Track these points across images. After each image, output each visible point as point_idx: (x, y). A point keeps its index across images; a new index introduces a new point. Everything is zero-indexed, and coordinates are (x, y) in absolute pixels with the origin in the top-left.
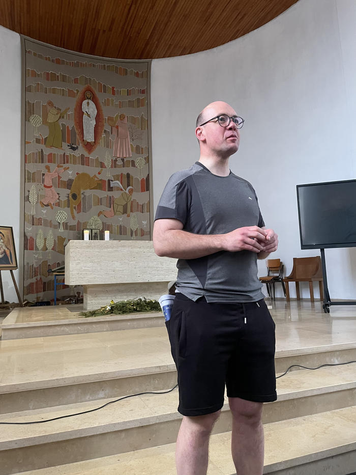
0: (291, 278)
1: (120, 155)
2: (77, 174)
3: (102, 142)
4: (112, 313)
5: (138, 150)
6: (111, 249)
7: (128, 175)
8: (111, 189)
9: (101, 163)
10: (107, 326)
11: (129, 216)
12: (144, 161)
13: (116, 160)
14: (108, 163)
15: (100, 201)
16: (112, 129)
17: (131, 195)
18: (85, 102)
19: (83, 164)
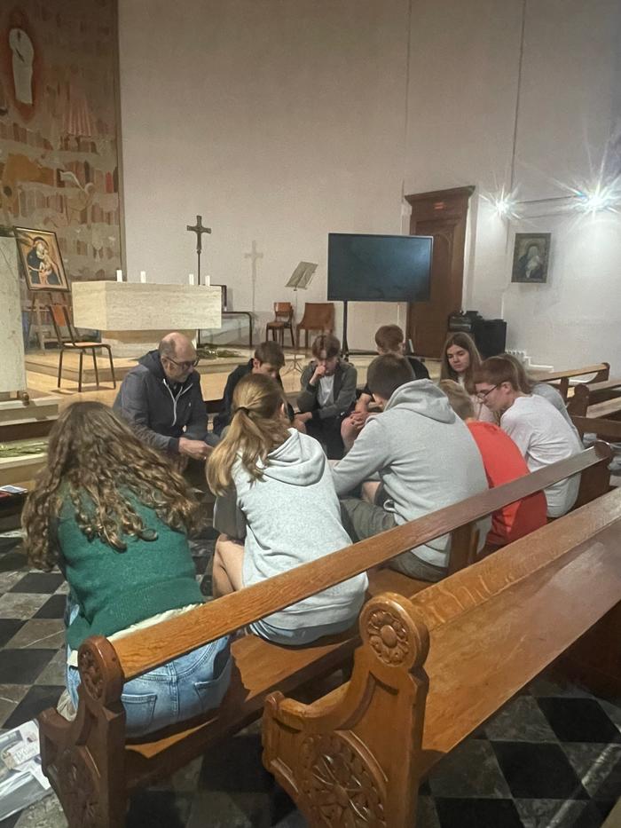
1: (73, 132)
2: (10, 155)
3: (44, 104)
5: (101, 127)
7: (87, 166)
8: (61, 184)
9: (45, 140)
11: (89, 228)
12: (109, 146)
13: (67, 139)
15: (45, 203)
16: (59, 85)
17: (92, 196)
18: (14, 32)
19: (17, 139)
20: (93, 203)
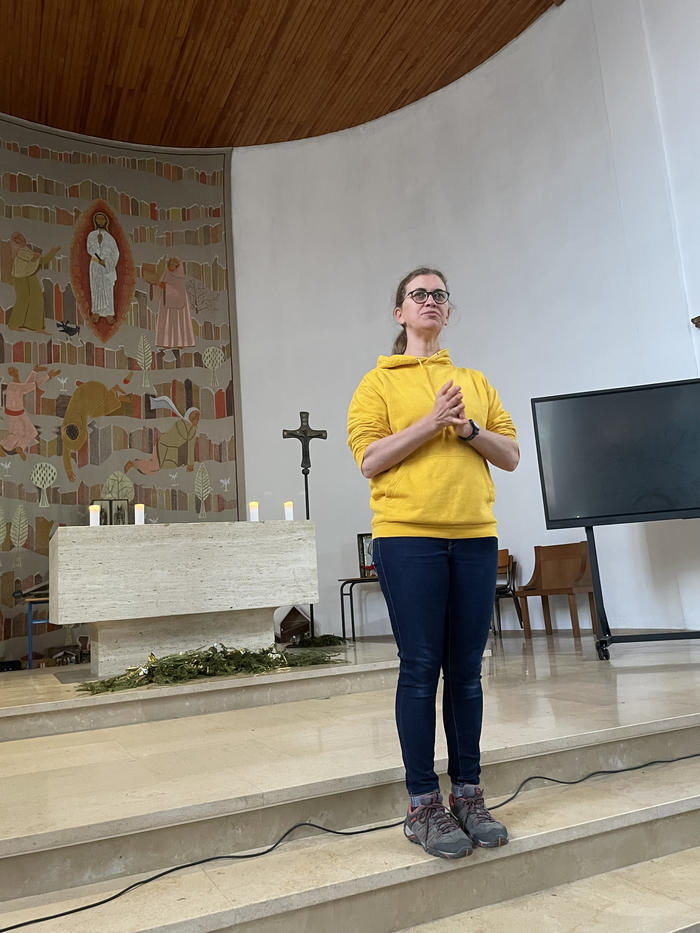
0: (531, 589)
1: (170, 343)
2: (78, 383)
3: (130, 315)
4: (151, 682)
5: (209, 332)
6: (148, 544)
7: (188, 384)
8: (151, 414)
9: (129, 359)
10: (139, 711)
11: (191, 469)
12: (221, 355)
14: (144, 359)
15: (127, 441)
16: (151, 288)
17: (195, 425)
18: (93, 235)
19: (90, 363)
20: (197, 435)
